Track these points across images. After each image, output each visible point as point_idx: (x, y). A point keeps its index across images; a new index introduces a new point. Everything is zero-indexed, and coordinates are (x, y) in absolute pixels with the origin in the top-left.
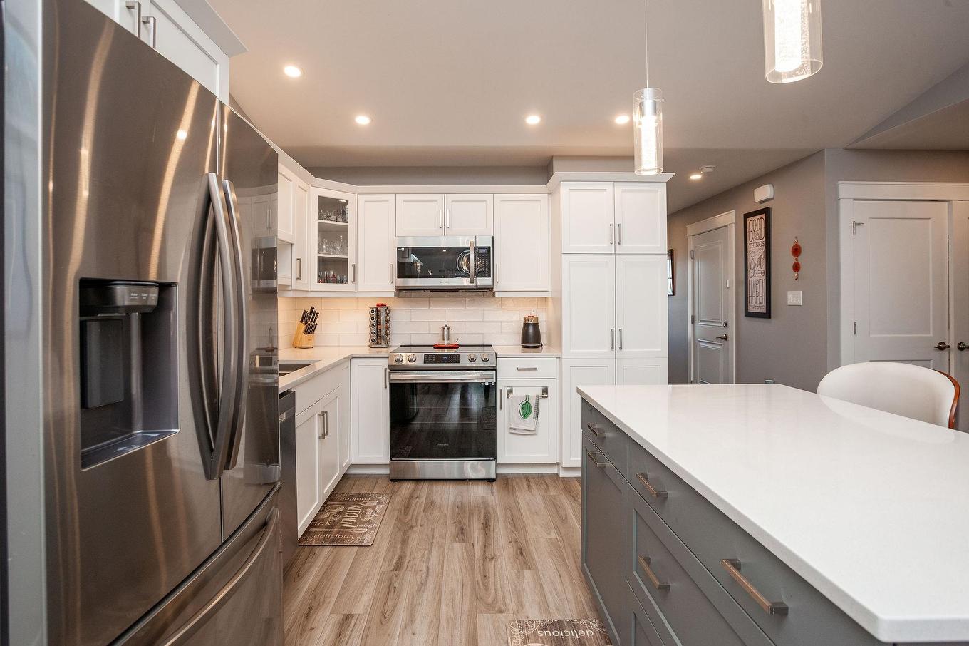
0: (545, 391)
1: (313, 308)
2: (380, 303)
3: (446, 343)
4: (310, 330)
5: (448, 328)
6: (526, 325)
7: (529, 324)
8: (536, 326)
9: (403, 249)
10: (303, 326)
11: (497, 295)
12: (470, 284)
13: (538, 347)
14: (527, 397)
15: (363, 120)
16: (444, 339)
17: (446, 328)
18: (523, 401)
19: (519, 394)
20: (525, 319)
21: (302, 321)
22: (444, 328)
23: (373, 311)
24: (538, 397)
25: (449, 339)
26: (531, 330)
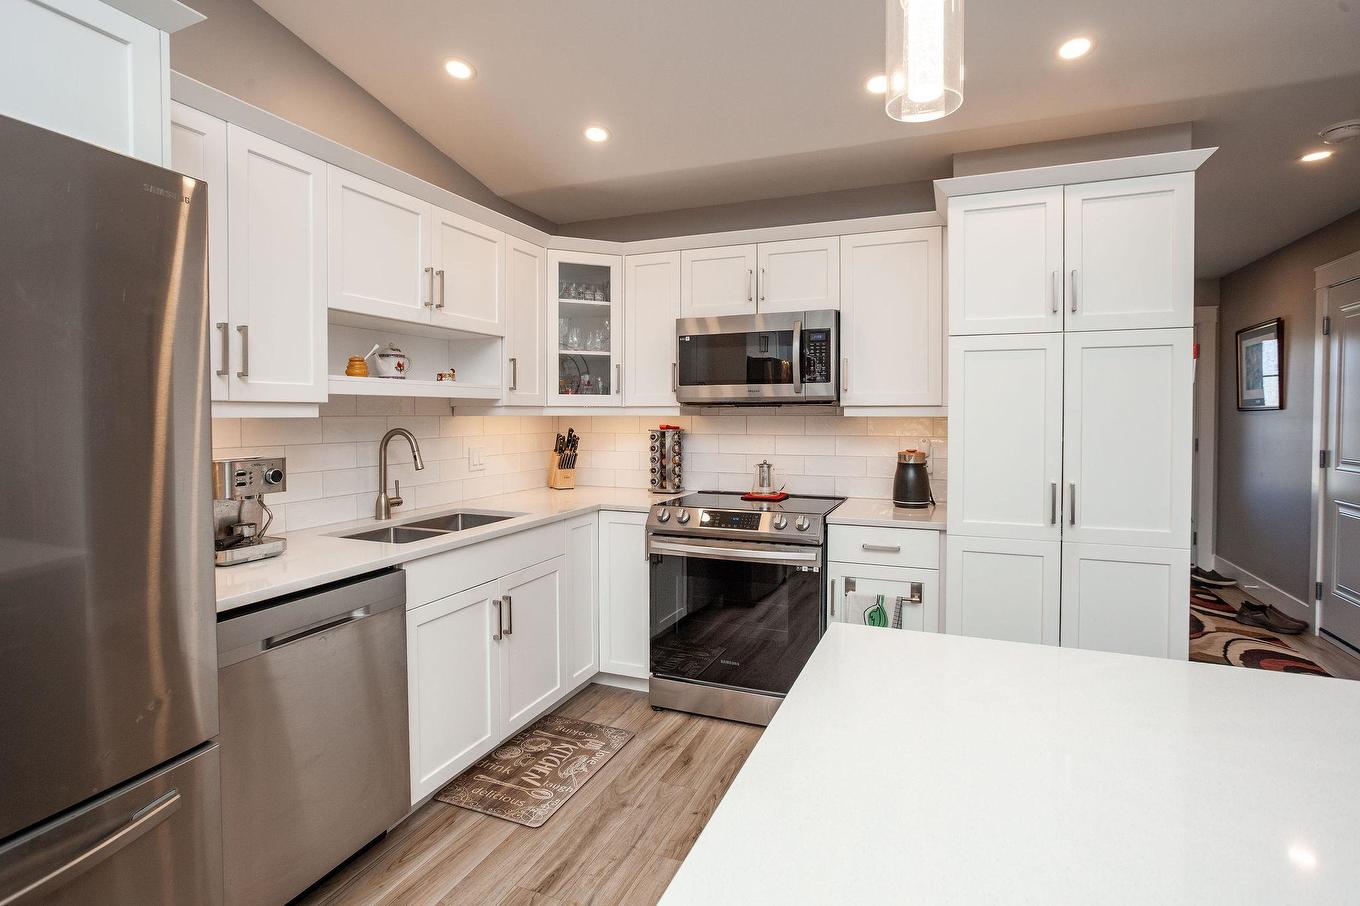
0: (917, 589)
1: (571, 431)
2: (665, 424)
3: (766, 491)
4: (567, 463)
5: (769, 466)
6: (903, 467)
7: (907, 466)
8: (920, 468)
9: (688, 339)
10: (557, 458)
11: (847, 413)
12: (795, 395)
13: (924, 507)
14: (880, 599)
15: (596, 135)
16: (762, 485)
17: (765, 467)
18: (872, 605)
19: (866, 590)
20: (900, 456)
21: (556, 450)
22: (761, 466)
23: (653, 437)
24: (900, 602)
25: (769, 485)
26: (911, 474)
